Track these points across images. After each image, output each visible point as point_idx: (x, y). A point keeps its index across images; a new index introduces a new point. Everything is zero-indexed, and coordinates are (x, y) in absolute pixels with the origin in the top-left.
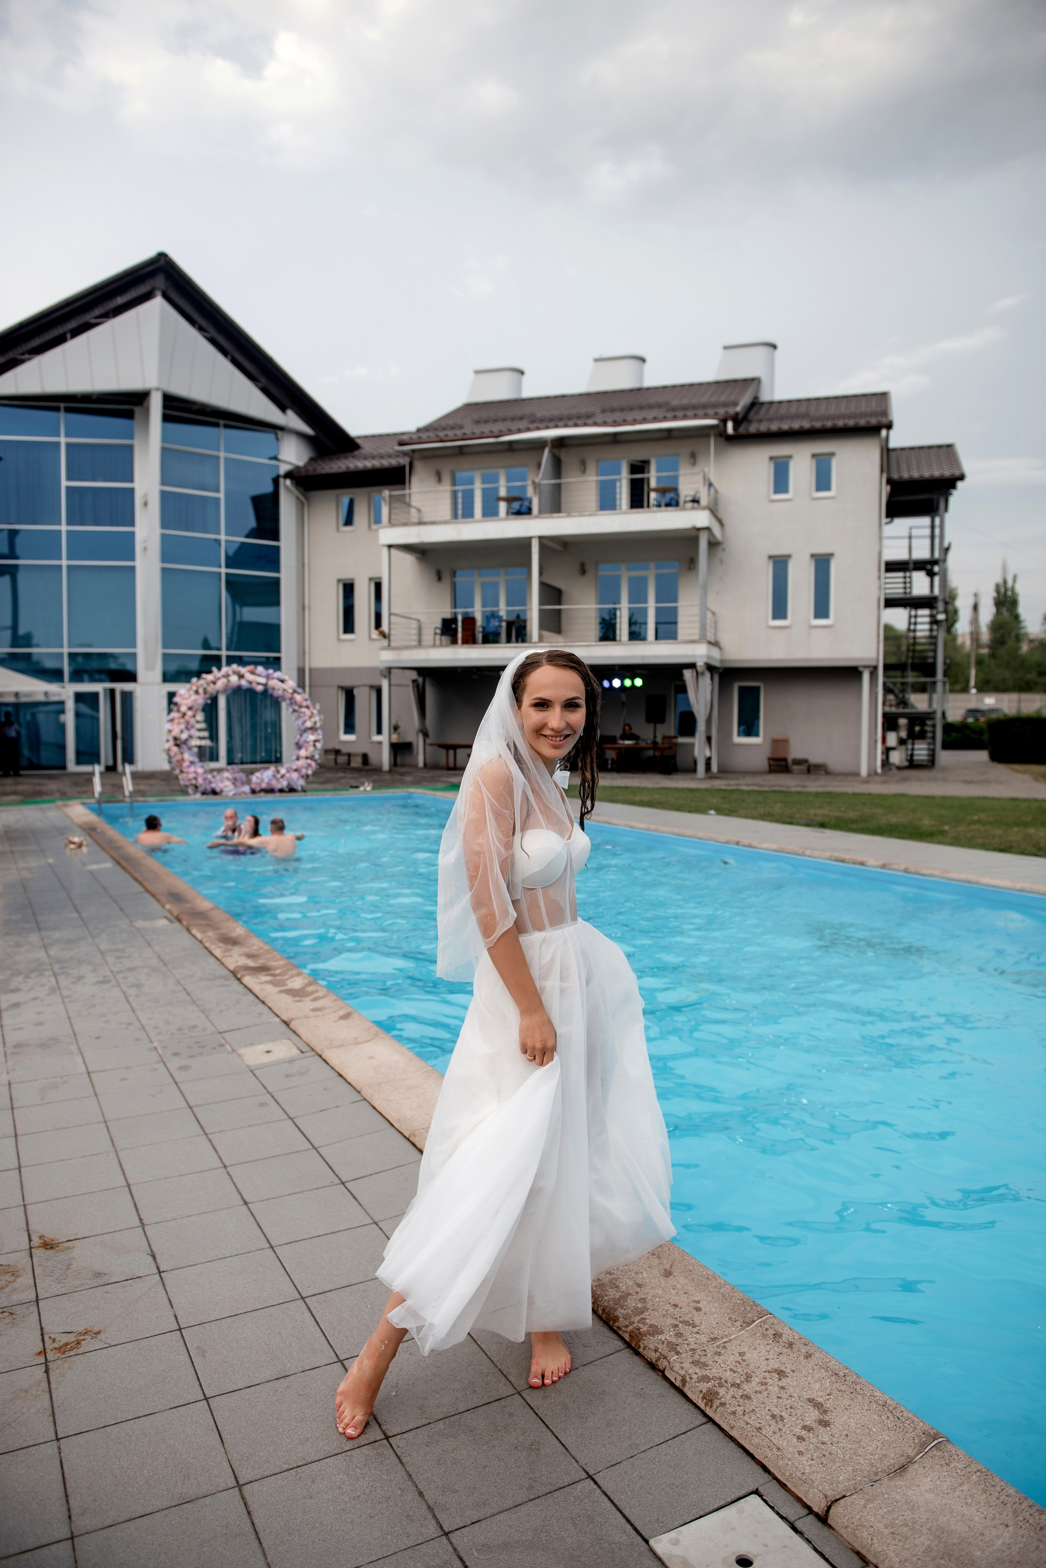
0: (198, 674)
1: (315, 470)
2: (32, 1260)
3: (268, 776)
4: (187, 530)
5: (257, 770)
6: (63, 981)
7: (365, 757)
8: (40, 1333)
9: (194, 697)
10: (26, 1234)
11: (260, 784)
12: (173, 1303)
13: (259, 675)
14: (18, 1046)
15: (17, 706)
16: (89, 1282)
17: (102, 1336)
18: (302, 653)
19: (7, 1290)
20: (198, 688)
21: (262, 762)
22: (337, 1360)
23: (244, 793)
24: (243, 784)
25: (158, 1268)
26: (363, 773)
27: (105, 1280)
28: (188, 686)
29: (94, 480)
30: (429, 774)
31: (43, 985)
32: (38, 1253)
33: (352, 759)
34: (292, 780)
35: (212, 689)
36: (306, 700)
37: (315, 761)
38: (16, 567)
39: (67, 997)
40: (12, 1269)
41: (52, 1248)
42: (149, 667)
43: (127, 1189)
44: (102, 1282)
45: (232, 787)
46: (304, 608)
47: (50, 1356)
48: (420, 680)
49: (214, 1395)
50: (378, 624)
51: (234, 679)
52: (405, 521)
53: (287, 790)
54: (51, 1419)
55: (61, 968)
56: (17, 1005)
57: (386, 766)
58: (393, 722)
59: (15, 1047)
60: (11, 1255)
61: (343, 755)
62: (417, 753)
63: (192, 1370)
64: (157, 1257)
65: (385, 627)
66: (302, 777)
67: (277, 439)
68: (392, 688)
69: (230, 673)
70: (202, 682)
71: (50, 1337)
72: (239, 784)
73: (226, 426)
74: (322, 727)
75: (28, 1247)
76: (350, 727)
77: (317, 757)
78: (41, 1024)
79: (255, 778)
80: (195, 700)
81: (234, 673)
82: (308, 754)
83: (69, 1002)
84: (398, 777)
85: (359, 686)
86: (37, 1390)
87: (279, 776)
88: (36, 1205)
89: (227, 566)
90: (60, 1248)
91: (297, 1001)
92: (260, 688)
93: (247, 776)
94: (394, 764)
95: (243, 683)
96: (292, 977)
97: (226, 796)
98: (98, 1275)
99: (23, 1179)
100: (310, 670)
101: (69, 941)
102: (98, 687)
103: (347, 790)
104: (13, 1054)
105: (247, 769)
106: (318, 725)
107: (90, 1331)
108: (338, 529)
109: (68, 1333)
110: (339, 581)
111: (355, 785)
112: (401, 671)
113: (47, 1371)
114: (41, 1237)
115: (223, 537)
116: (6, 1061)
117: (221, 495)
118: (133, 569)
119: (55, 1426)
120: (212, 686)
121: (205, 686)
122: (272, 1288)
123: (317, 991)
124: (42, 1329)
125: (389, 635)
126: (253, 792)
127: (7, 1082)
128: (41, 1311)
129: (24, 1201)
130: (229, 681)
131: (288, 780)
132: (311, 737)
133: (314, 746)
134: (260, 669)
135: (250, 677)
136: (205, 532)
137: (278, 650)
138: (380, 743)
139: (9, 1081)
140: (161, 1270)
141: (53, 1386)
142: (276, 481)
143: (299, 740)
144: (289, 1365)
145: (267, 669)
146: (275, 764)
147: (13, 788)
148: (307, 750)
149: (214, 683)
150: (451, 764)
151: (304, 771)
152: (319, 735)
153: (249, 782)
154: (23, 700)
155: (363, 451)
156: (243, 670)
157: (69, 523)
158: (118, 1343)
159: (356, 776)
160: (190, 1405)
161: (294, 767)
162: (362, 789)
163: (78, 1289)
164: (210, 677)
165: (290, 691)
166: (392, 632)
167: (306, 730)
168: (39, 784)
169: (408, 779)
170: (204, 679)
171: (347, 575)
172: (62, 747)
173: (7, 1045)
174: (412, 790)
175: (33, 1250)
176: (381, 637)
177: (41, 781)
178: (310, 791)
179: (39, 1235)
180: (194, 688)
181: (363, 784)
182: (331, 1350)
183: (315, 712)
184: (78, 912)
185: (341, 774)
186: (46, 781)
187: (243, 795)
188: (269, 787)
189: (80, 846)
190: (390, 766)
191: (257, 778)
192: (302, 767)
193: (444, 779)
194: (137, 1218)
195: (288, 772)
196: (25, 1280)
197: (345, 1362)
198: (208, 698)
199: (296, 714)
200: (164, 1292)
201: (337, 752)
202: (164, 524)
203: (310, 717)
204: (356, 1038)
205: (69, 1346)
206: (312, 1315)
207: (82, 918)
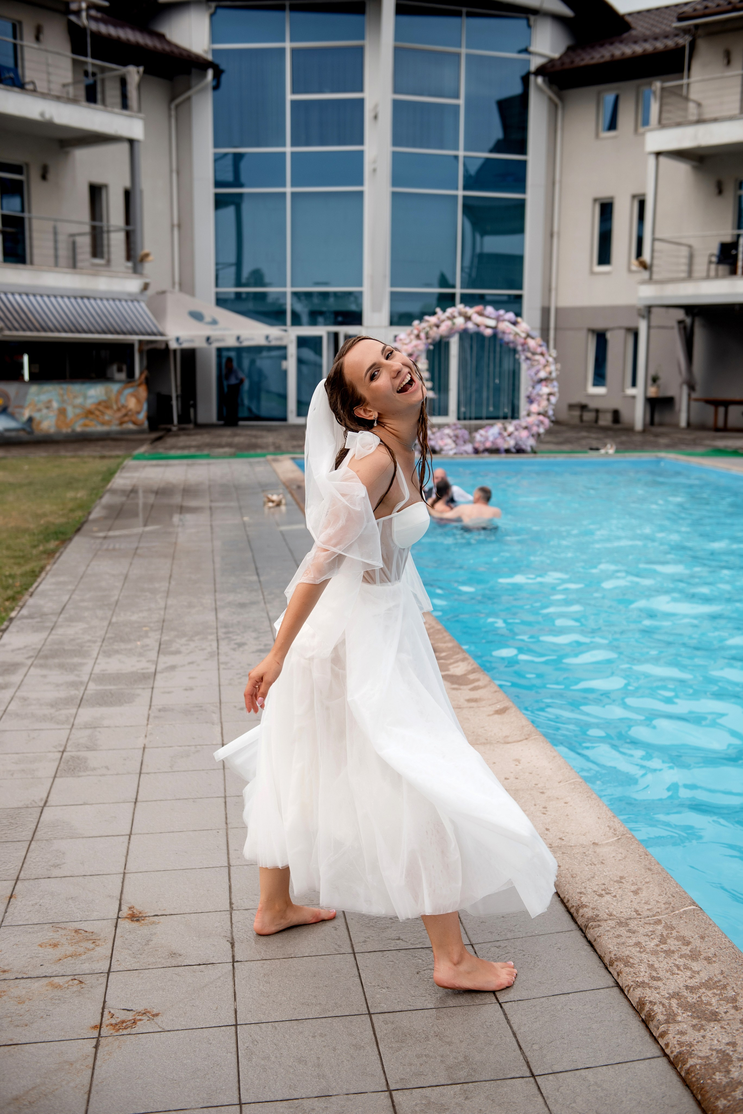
0: (420, 317)
1: (572, 62)
2: (116, 930)
3: (493, 434)
4: (421, 146)
5: (481, 427)
6: (224, 647)
7: (616, 415)
8: (102, 1006)
9: (415, 342)
10: (118, 902)
11: (483, 443)
12: (237, 996)
13: (488, 317)
14: (163, 710)
15: (240, 350)
16: (163, 961)
17: (158, 1020)
18: (548, 289)
19: (83, 957)
20: (420, 332)
21: (488, 418)
22: (386, 1089)
23: (467, 453)
24: (465, 442)
25: (233, 956)
26: (610, 433)
27: (179, 961)
28: (408, 329)
29: (321, 91)
30: (689, 436)
31: (203, 649)
32: (125, 925)
33: (601, 416)
34: (521, 440)
35: (435, 333)
36: (541, 346)
37: (548, 417)
38: (240, 195)
39: (223, 663)
40: (94, 937)
41: (138, 920)
42: (376, 308)
43: (227, 870)
44: (174, 963)
45: (453, 445)
46: (552, 235)
47: (105, 1031)
48: (688, 321)
49: (249, 1101)
50: (639, 253)
51: (460, 321)
52: (679, 120)
53: (514, 450)
54: (86, 1096)
55: (225, 633)
56: (173, 668)
57: (639, 425)
58: (652, 372)
59: (160, 710)
60: (98, 922)
61: (590, 410)
62: (680, 411)
63: (236, 1071)
64: (236, 945)
65: (646, 256)
66: (533, 436)
67: (529, 26)
68: (652, 331)
69: (456, 314)
70: (424, 325)
71: (110, 1012)
72: (460, 442)
73: (469, 15)
74: (557, 379)
75: (116, 916)
76: (600, 378)
77: (551, 413)
78: (191, 689)
79: (478, 436)
80: (416, 346)
81: (461, 314)
82: (541, 410)
83: (224, 669)
84: (652, 439)
85: (612, 329)
86: (82, 1065)
87: (505, 434)
88: (136, 874)
89: (466, 188)
90: (146, 921)
91: (454, 689)
92: (488, 332)
93: (470, 433)
94: (651, 422)
95: (470, 326)
96: (457, 662)
97: (447, 456)
98: (173, 955)
99: (130, 847)
100: (557, 310)
101: (242, 605)
102: (321, 331)
103: (585, 452)
104: (156, 717)
105: (470, 425)
106: (554, 375)
107: (149, 1012)
108: (597, 136)
109: (128, 1010)
110: (595, 200)
111: (594, 446)
112: (663, 310)
113: (96, 1047)
114: (130, 908)
115: (461, 153)
116: (148, 724)
117: (461, 102)
118: (361, 194)
119: (88, 1105)
120: (435, 329)
121: (428, 329)
122: (341, 998)
123: (478, 680)
124: (105, 1002)
125: (651, 265)
126: (476, 451)
127: (143, 746)
128: (109, 983)
129: (125, 869)
130: (454, 324)
131: (515, 439)
132: (545, 390)
133: (548, 400)
134: (490, 310)
135: (477, 319)
136: (442, 148)
137: (520, 287)
138: (634, 397)
139: (145, 745)
140: (236, 960)
141: (98, 1063)
142: (525, 80)
143: (531, 393)
144: (334, 1084)
145: (497, 309)
146: (502, 421)
147: (229, 440)
148: (539, 405)
149: (438, 326)
150: (721, 423)
151: (535, 429)
152: (554, 388)
153: (472, 440)
154: (246, 344)
155: (634, 33)
156: (470, 311)
157: (293, 144)
158: (172, 1029)
159: (601, 435)
160: (222, 1108)
161: (524, 424)
162: (603, 451)
163: (150, 967)
164: (433, 319)
165: (523, 335)
166: (656, 262)
167: (541, 381)
168: (256, 437)
169: (663, 441)
170: (427, 321)
171: (604, 193)
172: (284, 397)
173: (153, 707)
174: (662, 454)
175: (119, 920)
176: (641, 269)
177: (259, 433)
178: (543, 452)
179: (130, 906)
180: (416, 332)
181: (605, 445)
182: (383, 1077)
183: (551, 360)
184: (258, 574)
185: (584, 434)
186: (264, 433)
187: (465, 455)
188: (494, 447)
189: (279, 504)
190: (645, 425)
191: (481, 435)
192: (533, 425)
193: (708, 442)
194: (229, 901)
195: (516, 429)
196: (104, 950)
197: (394, 1093)
198: (431, 344)
199: (528, 362)
200: (232, 983)
201: (583, 407)
202: (396, 142)
203: (545, 366)
204: (507, 737)
205: (124, 1025)
206: (375, 1034)
207: (260, 581)
